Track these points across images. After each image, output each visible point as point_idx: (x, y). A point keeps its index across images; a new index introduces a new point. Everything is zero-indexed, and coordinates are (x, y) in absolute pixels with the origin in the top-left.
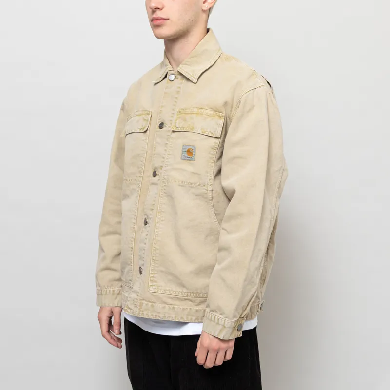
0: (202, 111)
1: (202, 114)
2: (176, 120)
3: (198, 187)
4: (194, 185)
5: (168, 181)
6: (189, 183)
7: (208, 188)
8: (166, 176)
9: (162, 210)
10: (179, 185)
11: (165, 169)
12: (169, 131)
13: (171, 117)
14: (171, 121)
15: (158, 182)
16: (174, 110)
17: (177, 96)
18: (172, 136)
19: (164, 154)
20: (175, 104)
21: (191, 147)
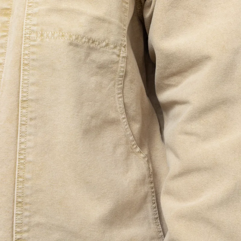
3: (105, 49)
4: (99, 44)
5: (42, 35)
6: (89, 40)
7: (122, 52)
8: (34, 25)
9: (30, 97)
10: (71, 44)
11: (30, 12)
15: (2, 41)
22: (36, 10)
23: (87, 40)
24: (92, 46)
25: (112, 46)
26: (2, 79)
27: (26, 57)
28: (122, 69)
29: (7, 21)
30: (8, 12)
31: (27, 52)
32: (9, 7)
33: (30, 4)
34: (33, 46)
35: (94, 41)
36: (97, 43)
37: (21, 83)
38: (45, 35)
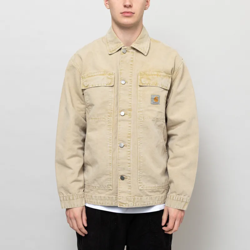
0: (160, 73)
1: (160, 75)
5: (144, 118)
8: (141, 115)
9: (141, 137)
10: (152, 120)
11: (139, 110)
12: (130, 86)
13: (131, 77)
14: (131, 79)
15: (130, 119)
16: (131, 73)
17: (132, 63)
18: (139, 89)
19: (130, 101)
20: (131, 68)
21: (157, 96)
22: (141, 110)
23: (156, 119)
26: (131, 131)
29: (131, 113)
30: (131, 110)
31: (139, 123)
32: (131, 108)
34: (141, 121)
35: (158, 119)
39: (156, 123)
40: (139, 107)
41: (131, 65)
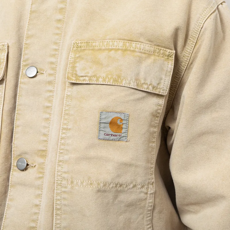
0: (134, 45)
1: (134, 51)
2: (75, 62)
3: (132, 190)
4: (126, 187)
5: (72, 182)
6: (116, 185)
7: (149, 190)
8: (65, 172)
11: (61, 159)
12: (50, 83)
13: (53, 56)
14: (52, 63)
15: (38, 182)
16: (56, 43)
17: (59, 17)
18: (69, 94)
19: (45, 127)
20: (58, 31)
21: (118, 115)
22: (66, 157)
23: (114, 185)
24: (119, 189)
25: (139, 186)
26: (39, 221)
27: (58, 202)
28: (151, 204)
29: (43, 163)
30: (44, 153)
31: (59, 198)
32: (44, 149)
33: (62, 151)
34: (64, 192)
35: (122, 185)
36: (125, 186)
37: (54, 227)
38: (75, 183)
39: (116, 197)
40: (62, 147)
41: (59, 21)
